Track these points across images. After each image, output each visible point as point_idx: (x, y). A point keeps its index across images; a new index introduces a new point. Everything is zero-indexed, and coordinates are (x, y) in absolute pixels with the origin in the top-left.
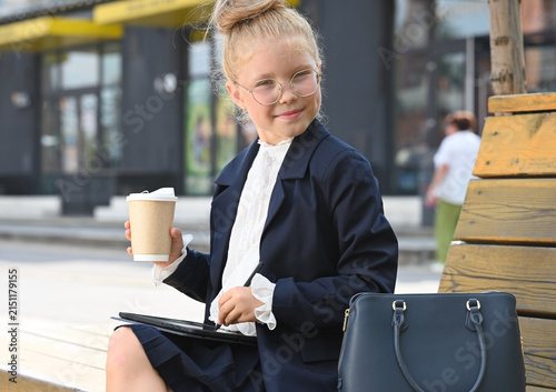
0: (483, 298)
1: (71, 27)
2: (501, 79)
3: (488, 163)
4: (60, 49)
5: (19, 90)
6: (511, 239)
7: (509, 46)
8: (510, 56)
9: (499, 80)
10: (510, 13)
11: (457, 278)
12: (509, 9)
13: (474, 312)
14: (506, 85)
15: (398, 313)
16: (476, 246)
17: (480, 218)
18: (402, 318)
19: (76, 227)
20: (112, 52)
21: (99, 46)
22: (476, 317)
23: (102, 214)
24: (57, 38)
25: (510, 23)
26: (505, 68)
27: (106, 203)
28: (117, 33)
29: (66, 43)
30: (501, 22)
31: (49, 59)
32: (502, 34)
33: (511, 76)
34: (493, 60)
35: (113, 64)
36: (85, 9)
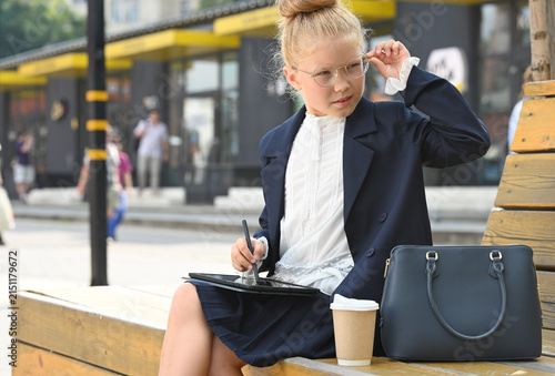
0: (505, 250)
1: (195, 38)
2: (539, 69)
3: (523, 140)
4: (185, 58)
5: (149, 95)
6: (542, 205)
7: (547, 40)
8: (547, 48)
9: (538, 69)
10: (547, 12)
11: (495, 239)
12: (547, 8)
13: (496, 261)
14: (544, 73)
15: (431, 262)
16: (513, 212)
17: (516, 188)
18: (434, 266)
19: (198, 214)
20: (230, 60)
21: (218, 55)
22: (498, 266)
23: (220, 202)
24: (183, 48)
25: (547, 20)
26: (543, 59)
27: (225, 193)
28: (235, 43)
29: (190, 52)
30: (539, 19)
31: (176, 67)
32: (540, 29)
33: (548, 66)
34: (533, 52)
35: (231, 70)
36: (207, 22)
